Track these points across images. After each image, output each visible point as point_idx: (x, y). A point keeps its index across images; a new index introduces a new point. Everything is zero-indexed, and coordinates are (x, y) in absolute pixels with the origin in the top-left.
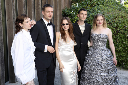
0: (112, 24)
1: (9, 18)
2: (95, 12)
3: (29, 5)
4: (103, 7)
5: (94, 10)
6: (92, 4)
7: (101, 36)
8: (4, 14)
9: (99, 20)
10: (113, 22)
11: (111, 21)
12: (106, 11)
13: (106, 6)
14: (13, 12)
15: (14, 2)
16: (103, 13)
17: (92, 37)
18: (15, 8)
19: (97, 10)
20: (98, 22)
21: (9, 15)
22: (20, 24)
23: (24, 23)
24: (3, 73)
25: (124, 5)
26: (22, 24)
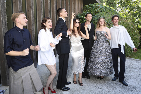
0: (110, 25)
1: (39, 20)
2: (99, 17)
3: (52, 12)
4: (105, 13)
5: (98, 15)
6: (97, 11)
7: (103, 33)
8: (36, 18)
9: (101, 21)
10: (111, 23)
11: (109, 23)
12: (107, 16)
13: (107, 13)
14: (42, 16)
15: (43, 9)
16: (104, 18)
17: (96, 33)
18: (43, 13)
19: (100, 15)
20: (101, 22)
21: (39, 18)
22: (44, 23)
23: (46, 22)
24: (35, 57)
25: (119, 13)
26: (45, 23)
